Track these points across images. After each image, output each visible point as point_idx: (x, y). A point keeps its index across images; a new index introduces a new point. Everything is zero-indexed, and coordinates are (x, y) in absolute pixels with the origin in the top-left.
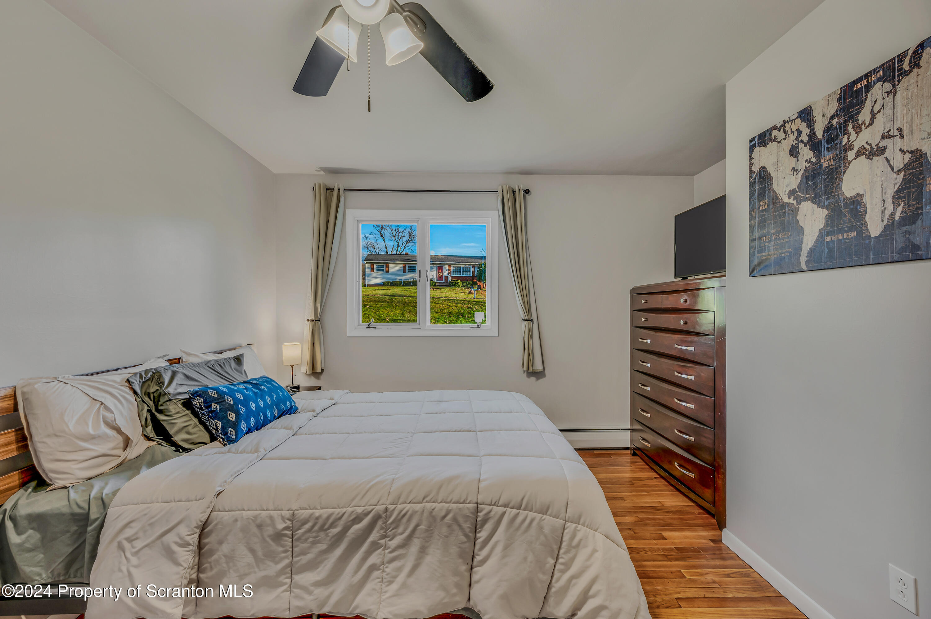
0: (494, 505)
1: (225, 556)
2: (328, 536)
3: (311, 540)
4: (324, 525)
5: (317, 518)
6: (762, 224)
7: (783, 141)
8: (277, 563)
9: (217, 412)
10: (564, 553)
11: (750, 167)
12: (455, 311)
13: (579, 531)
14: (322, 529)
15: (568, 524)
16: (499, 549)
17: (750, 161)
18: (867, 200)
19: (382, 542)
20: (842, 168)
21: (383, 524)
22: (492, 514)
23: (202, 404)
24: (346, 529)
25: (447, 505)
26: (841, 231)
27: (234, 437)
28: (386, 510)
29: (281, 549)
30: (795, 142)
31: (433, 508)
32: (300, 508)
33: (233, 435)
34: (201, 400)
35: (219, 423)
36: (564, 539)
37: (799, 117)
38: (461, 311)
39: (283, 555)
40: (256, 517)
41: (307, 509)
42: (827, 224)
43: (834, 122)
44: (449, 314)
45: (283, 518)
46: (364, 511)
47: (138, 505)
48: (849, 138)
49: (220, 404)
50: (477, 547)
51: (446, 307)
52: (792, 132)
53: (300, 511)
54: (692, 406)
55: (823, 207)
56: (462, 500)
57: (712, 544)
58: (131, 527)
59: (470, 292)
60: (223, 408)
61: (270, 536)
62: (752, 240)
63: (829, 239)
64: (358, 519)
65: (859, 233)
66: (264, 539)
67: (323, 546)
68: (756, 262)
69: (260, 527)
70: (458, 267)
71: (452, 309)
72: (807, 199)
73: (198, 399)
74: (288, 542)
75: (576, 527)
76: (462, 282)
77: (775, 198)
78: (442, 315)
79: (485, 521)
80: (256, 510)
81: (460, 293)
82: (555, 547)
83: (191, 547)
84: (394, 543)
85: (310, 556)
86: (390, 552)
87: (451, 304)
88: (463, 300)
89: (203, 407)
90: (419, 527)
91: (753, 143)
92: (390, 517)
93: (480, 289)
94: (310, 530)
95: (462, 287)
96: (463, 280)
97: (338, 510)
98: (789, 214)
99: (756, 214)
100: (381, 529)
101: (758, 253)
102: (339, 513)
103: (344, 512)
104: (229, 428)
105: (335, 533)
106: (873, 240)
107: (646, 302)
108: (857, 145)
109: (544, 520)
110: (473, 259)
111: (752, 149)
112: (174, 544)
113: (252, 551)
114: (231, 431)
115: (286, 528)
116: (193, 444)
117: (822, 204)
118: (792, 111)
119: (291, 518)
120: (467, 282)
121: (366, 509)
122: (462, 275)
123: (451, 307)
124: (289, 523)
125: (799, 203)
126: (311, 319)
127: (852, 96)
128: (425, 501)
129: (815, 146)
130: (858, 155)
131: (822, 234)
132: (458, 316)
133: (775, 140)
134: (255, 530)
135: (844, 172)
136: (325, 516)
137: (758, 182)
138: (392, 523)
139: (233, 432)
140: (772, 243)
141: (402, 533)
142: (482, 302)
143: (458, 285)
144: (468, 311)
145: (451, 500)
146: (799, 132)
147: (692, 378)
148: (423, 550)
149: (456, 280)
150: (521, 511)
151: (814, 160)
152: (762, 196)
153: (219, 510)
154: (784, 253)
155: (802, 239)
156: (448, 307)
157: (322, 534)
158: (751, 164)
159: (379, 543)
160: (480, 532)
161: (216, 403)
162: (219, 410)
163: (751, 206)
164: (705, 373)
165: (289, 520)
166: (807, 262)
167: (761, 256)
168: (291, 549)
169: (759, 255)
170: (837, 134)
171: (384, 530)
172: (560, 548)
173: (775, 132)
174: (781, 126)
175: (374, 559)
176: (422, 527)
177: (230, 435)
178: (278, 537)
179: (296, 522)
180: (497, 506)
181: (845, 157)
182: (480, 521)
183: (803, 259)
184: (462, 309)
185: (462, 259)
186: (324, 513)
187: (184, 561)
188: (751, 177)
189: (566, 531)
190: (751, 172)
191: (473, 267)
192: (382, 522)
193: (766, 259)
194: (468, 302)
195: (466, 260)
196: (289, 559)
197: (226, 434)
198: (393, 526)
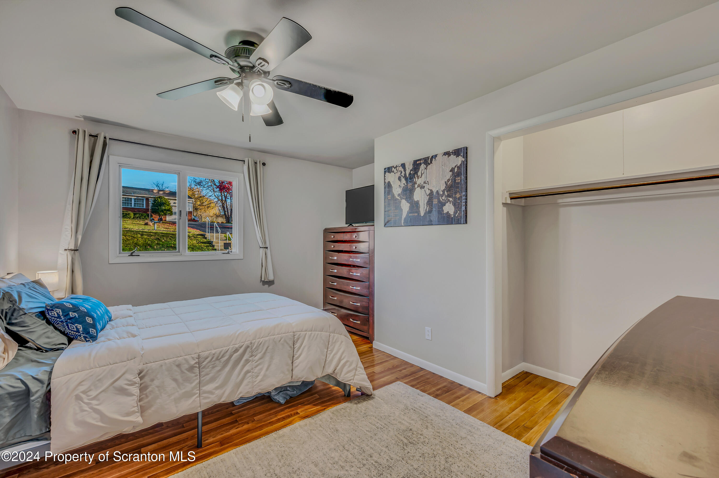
0: (301, 331)
1: (157, 387)
2: (221, 362)
3: (211, 366)
4: (218, 357)
5: (214, 354)
6: (389, 204)
7: (396, 173)
8: (191, 383)
9: (77, 318)
10: (330, 346)
11: (385, 180)
12: (141, 241)
13: (335, 336)
14: (217, 359)
15: (331, 334)
16: (306, 349)
17: (384, 178)
18: (420, 203)
19: (251, 358)
20: (414, 190)
21: (250, 350)
22: (301, 335)
23: (61, 314)
24: (231, 356)
25: (280, 335)
26: (413, 213)
27: (95, 334)
28: (251, 343)
29: (194, 375)
30: (400, 175)
31: (274, 338)
32: (202, 351)
33: (94, 333)
34: (59, 311)
35: (80, 327)
36: (330, 340)
37: (401, 166)
38: (148, 242)
39: (195, 378)
40: (175, 361)
41: (206, 351)
42: (409, 209)
43: (412, 172)
44: (134, 245)
45: (193, 358)
46: (239, 346)
47: (80, 372)
48: (415, 180)
49: (77, 312)
50: (295, 351)
51: (130, 239)
52: (399, 171)
53: (202, 353)
54: (359, 288)
55: (408, 203)
56: (287, 332)
57: (369, 349)
58: (82, 385)
59: (146, 224)
60: (81, 315)
61: (186, 369)
62: (385, 211)
63: (410, 215)
64: (236, 350)
65: (418, 214)
66: (182, 372)
67: (218, 368)
68: (386, 221)
69: (179, 366)
70: (128, 198)
71: (138, 240)
72: (404, 199)
73: (56, 310)
74: (197, 370)
75: (334, 335)
76: (133, 213)
77: (393, 196)
78: (126, 246)
79: (298, 339)
80: (174, 358)
81: (134, 224)
82: (327, 344)
83: (137, 385)
84: (257, 358)
85: (211, 375)
86: (256, 362)
87: (135, 236)
88: (148, 232)
89: (61, 316)
90: (269, 348)
91: (385, 170)
92: (253, 346)
93: (161, 222)
94: (210, 362)
95: (134, 218)
96: (135, 212)
97: (225, 348)
98: (398, 203)
99: (387, 201)
100: (250, 353)
101: (387, 217)
102: (226, 349)
103: (228, 348)
104: (90, 329)
105: (225, 359)
106: (422, 217)
107: (334, 237)
108: (418, 183)
109: (322, 334)
110: (146, 192)
111: (385, 172)
112: (125, 385)
113: (175, 380)
114: (92, 330)
115: (196, 363)
116: (54, 345)
117: (408, 201)
118: (399, 163)
119: (198, 357)
120: (139, 214)
121: (240, 345)
122: (133, 206)
123: (136, 238)
124: (197, 360)
125: (401, 200)
126: (69, 248)
127: (416, 165)
128: (269, 335)
129: (406, 179)
130: (418, 187)
131: (408, 213)
132: (146, 247)
133: (393, 172)
134: (175, 368)
135: (414, 191)
136: (218, 352)
137: (387, 187)
138: (255, 349)
139: (94, 331)
140: (393, 214)
141: (261, 352)
142: (170, 234)
143: (128, 217)
144: (156, 242)
145: (282, 333)
146: (401, 172)
147: (359, 274)
148: (272, 358)
149: (126, 212)
150: (312, 332)
151: (406, 184)
152: (389, 194)
153: (147, 363)
154: (397, 218)
155: (402, 213)
156: (132, 239)
157: (217, 362)
158: (385, 179)
159: (249, 360)
160: (296, 345)
161: (73, 312)
162: (78, 316)
163: (385, 197)
164: (364, 271)
165: (197, 358)
166: (404, 223)
167: (388, 219)
168: (199, 374)
169: (388, 218)
170: (412, 177)
171: (251, 353)
172: (328, 345)
173: (393, 169)
174: (395, 167)
175: (246, 368)
176: (270, 347)
177: (92, 334)
178: (191, 369)
179: (202, 358)
180: (303, 332)
181: (415, 186)
182: (296, 339)
183: (403, 221)
184: (149, 240)
185: (134, 190)
186: (218, 351)
187: (136, 393)
188: (385, 185)
189: (330, 337)
190: (385, 182)
191: (147, 199)
192: (250, 349)
193: (390, 220)
194: (155, 234)
195: (138, 192)
196: (198, 380)
197: (88, 333)
198: (255, 350)
